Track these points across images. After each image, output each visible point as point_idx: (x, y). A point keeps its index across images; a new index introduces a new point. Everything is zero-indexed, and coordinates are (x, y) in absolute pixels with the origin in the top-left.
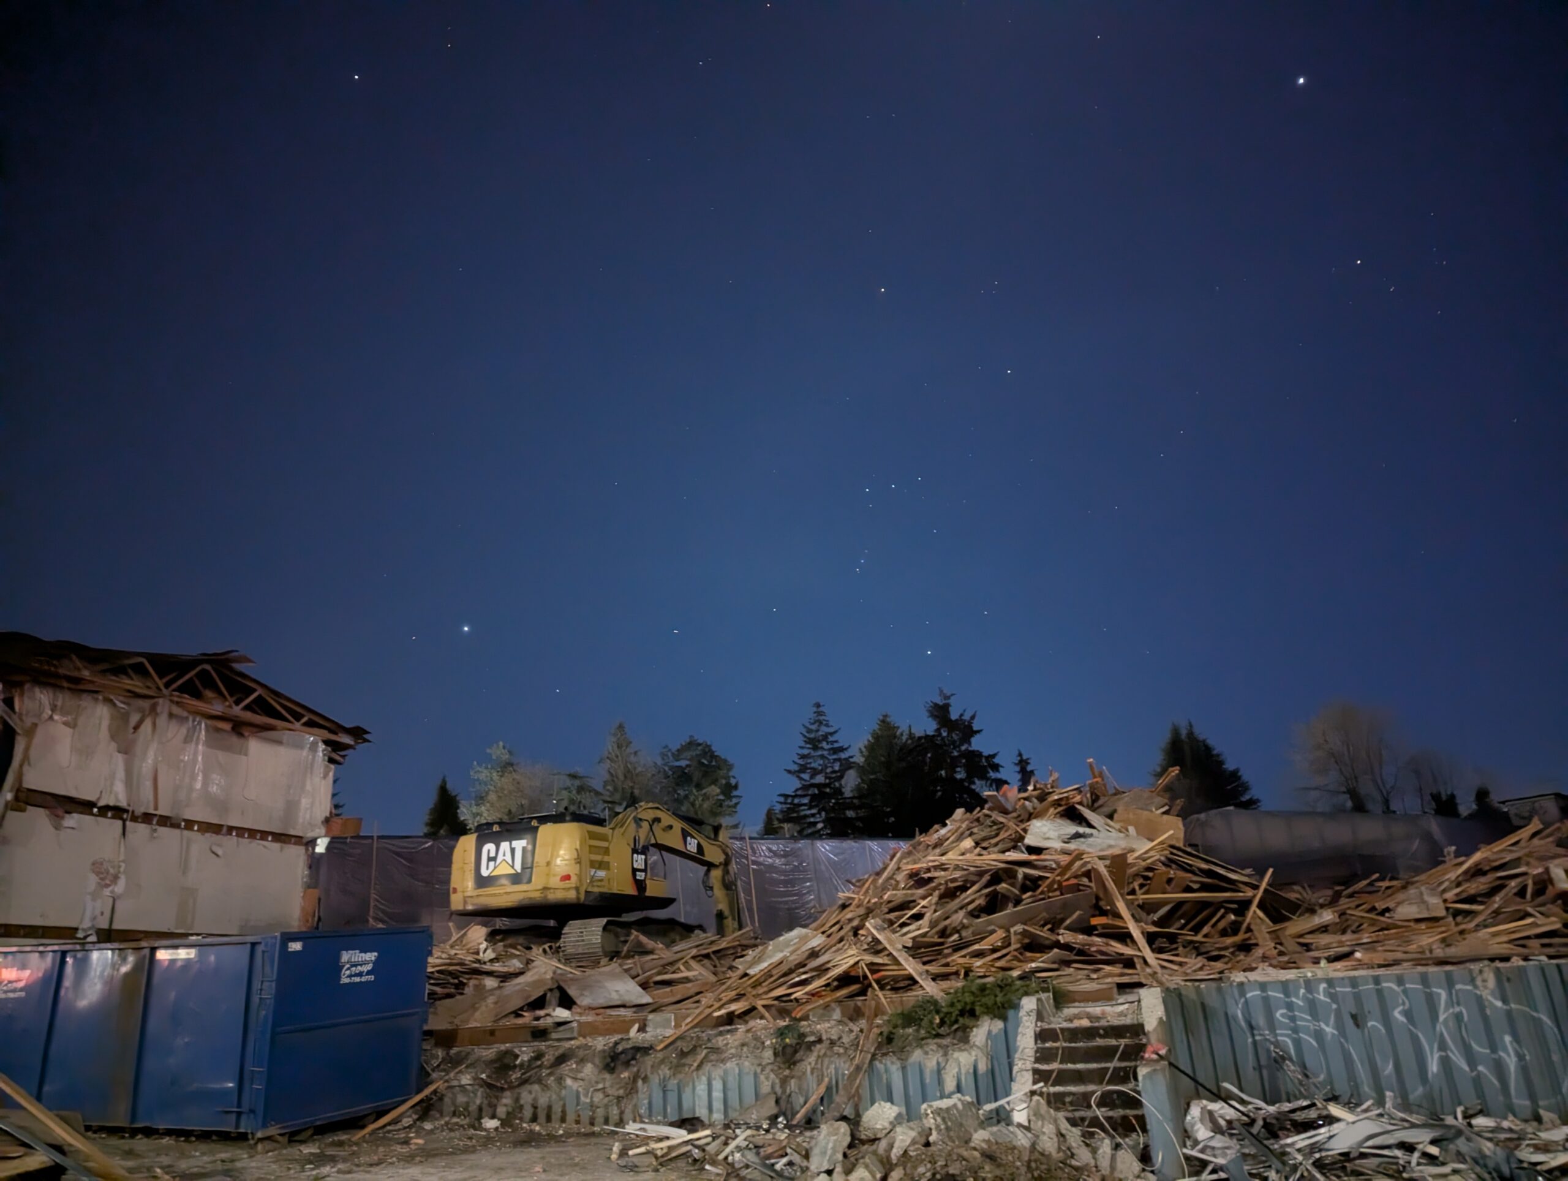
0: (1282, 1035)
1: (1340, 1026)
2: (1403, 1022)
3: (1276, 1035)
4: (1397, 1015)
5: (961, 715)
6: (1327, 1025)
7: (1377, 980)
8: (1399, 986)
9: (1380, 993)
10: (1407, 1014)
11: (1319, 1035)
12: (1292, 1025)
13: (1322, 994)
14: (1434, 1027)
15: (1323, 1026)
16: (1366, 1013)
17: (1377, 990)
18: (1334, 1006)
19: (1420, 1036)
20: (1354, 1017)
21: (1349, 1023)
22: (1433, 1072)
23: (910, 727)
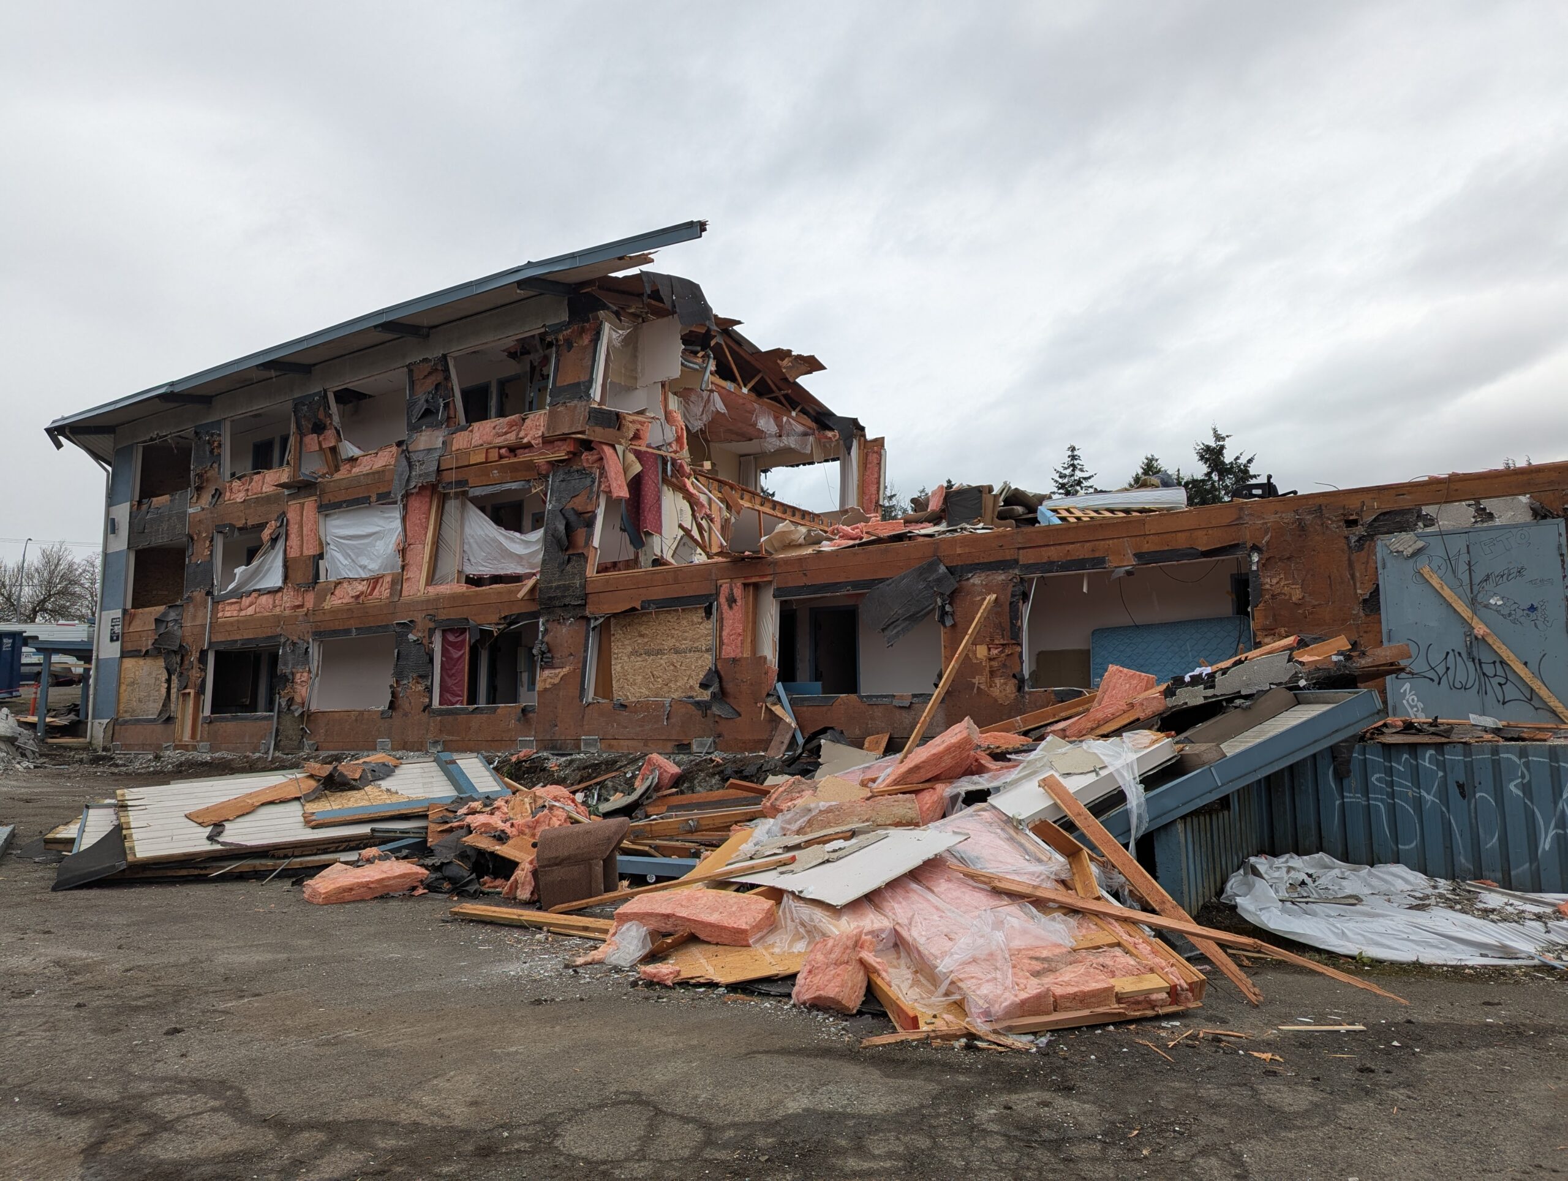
0: (1376, 799)
1: (1443, 795)
2: (1518, 795)
3: (1368, 799)
4: (1513, 788)
5: (1237, 458)
6: (1429, 794)
7: (1495, 751)
8: (1520, 758)
9: (1496, 764)
10: (1526, 788)
11: (1418, 803)
12: (1389, 790)
13: (1427, 760)
14: (1556, 803)
15: (1423, 793)
16: (1477, 784)
17: (1493, 761)
18: (1441, 774)
19: (1536, 810)
20: (1461, 787)
21: (1454, 791)
22: (1544, 849)
23: (1179, 470)
